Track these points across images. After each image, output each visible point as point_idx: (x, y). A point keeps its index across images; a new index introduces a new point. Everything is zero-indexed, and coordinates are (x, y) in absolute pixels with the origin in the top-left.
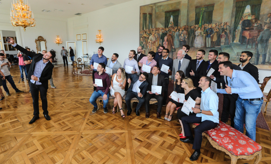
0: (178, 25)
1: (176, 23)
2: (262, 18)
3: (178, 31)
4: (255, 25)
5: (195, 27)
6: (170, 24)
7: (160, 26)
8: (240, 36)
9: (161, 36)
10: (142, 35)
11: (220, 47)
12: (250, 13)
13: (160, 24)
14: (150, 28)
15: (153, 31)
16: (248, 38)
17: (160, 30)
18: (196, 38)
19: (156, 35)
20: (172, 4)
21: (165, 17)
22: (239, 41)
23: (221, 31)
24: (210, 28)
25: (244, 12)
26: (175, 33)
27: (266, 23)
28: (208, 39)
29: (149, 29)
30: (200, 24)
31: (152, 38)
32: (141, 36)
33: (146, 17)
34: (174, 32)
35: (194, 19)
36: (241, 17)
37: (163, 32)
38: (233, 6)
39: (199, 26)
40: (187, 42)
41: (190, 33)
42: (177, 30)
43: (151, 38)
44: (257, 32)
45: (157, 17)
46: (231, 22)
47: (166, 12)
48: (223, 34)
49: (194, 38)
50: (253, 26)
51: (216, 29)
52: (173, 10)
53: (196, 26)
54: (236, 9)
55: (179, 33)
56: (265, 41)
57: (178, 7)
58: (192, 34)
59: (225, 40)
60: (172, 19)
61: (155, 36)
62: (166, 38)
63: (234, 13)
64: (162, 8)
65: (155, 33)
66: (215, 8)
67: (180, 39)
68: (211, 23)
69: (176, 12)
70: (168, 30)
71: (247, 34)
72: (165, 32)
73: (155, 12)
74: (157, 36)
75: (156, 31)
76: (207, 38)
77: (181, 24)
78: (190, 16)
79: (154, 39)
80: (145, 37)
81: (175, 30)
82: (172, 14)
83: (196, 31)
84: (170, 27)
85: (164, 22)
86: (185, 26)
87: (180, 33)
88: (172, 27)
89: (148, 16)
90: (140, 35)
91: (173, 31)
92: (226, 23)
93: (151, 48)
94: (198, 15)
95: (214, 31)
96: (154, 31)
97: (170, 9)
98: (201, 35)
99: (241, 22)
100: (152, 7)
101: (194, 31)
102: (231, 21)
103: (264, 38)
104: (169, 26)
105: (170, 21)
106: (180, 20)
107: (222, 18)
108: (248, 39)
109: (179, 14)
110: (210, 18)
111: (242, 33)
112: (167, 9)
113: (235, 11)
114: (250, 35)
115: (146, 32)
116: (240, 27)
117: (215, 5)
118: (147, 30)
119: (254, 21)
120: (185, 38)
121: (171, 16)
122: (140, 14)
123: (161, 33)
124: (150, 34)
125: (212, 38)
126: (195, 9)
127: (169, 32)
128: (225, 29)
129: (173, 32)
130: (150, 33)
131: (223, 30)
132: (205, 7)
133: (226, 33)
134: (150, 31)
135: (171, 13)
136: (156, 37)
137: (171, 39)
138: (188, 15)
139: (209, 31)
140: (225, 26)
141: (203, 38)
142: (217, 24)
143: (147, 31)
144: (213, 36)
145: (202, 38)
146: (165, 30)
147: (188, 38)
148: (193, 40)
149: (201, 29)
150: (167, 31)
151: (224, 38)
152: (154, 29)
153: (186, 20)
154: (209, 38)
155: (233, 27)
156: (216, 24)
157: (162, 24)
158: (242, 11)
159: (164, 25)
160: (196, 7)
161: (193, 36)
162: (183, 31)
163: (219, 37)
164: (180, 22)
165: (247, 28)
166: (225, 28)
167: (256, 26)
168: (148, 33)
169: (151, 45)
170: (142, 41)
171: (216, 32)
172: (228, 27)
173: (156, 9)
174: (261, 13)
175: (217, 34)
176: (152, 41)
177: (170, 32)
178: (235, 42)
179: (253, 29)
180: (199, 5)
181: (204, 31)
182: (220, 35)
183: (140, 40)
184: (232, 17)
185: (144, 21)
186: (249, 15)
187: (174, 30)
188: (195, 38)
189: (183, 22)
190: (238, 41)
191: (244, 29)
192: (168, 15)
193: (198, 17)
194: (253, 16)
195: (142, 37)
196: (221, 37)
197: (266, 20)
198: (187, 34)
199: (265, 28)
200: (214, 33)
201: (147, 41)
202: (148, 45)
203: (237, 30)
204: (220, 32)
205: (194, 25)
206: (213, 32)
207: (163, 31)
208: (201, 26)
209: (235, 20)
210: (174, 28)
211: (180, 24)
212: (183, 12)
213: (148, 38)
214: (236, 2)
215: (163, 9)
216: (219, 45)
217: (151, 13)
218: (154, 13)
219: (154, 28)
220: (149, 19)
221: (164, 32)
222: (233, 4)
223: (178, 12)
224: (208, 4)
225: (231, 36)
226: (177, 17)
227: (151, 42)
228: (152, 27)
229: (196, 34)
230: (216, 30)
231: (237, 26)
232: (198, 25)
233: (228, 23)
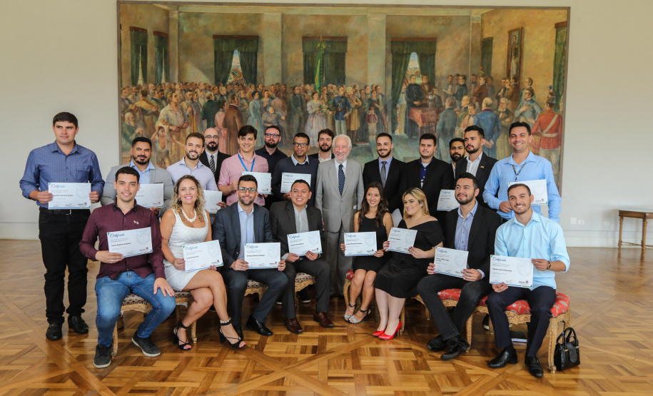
0: (258, 80)
1: (251, 73)
2: (440, 84)
3: (256, 96)
4: (430, 97)
5: (306, 91)
6: (231, 76)
7: (198, 76)
8: (406, 119)
9: (205, 109)
10: (130, 102)
11: (368, 144)
12: (419, 70)
13: (197, 71)
14: (163, 81)
15: (173, 90)
16: (420, 124)
17: (198, 91)
18: (310, 119)
19: (184, 104)
20: (234, 18)
21: (215, 52)
22: (405, 132)
23: (367, 105)
24: (343, 97)
25: (407, 65)
26: (248, 103)
27: (447, 96)
28: (340, 123)
29: (157, 83)
30: (317, 84)
31: (171, 115)
32: (127, 107)
33: (145, 40)
34: (245, 98)
35: (302, 68)
36: (404, 77)
37: (209, 98)
38: (386, 49)
39: (315, 89)
40: (286, 131)
41: (293, 106)
42: (253, 94)
43: (167, 115)
44: (434, 112)
45: (187, 49)
46: (386, 86)
47: (215, 37)
48: (372, 112)
49: (303, 121)
50: (427, 99)
51: (357, 101)
52: (240, 34)
53: (308, 87)
54: (393, 58)
55: (262, 103)
56: (449, 133)
57: (253, 29)
58: (299, 108)
59: (377, 128)
60: (236, 61)
61: (182, 109)
62: (219, 117)
63: (390, 67)
64: (202, 22)
65: (184, 100)
66: (349, 47)
67: (265, 122)
68: (344, 84)
69: (248, 43)
70: (227, 93)
71: (417, 114)
72: (218, 98)
73: (180, 31)
74: (190, 109)
75: (186, 92)
76: (337, 122)
77: (266, 77)
78: (289, 59)
79: (177, 120)
80: (144, 111)
81: (247, 95)
82: (236, 47)
83: (307, 101)
84: (231, 84)
85: (213, 66)
86: (278, 84)
87: (265, 105)
88: (237, 84)
89: (152, 40)
90: (121, 100)
91: (243, 96)
92: (376, 87)
93: (167, 148)
94: (310, 59)
95: (353, 105)
96: (177, 92)
97: (230, 29)
98: (322, 112)
99: (404, 87)
100: (167, 13)
101: (304, 101)
102: (386, 83)
103: (448, 127)
104: (230, 81)
105: (231, 66)
106: (262, 66)
107: (366, 75)
108: (422, 128)
109: (257, 50)
110: (340, 70)
111: (408, 113)
112: (218, 29)
113: (391, 62)
114: (423, 118)
115: (145, 94)
116: (404, 98)
117: (349, 41)
118: (151, 86)
119: (426, 88)
120: (278, 118)
121: (232, 52)
122: (120, 27)
123: (202, 101)
124: (163, 100)
125: (348, 121)
126: (301, 41)
127: (230, 100)
128: (375, 101)
129: (244, 101)
130: (164, 98)
131: (372, 103)
132: (327, 42)
133: (377, 110)
134: (162, 90)
135: (233, 43)
136: (187, 113)
137: (237, 121)
138: (284, 56)
139: (340, 104)
140: (373, 94)
141: (327, 120)
142: (357, 88)
143: (151, 91)
144: (350, 116)
145: (324, 121)
146: (216, 91)
147: (289, 119)
148: (302, 125)
149: (320, 96)
150: (222, 96)
151: (375, 124)
152: (177, 87)
153: (280, 68)
154: (342, 121)
155: (391, 97)
156: (354, 87)
157: (205, 72)
158: (403, 63)
159: (213, 75)
160: (305, 38)
161: (302, 114)
162: (272, 99)
163: (365, 119)
164: (263, 72)
165: (416, 103)
166: (375, 99)
167: (431, 100)
168: (156, 96)
169: (167, 137)
170: (132, 124)
171: (357, 107)
172: (380, 96)
173: (182, 22)
174: (438, 74)
175: (359, 114)
176: (171, 125)
177: (233, 97)
178: (397, 132)
179: (426, 105)
180: (310, 32)
181: (327, 103)
182: (365, 114)
183: (122, 119)
184: (386, 75)
185: (138, 56)
186: (417, 75)
187: (245, 93)
188: (306, 122)
189: (270, 75)
190: (403, 130)
191: (411, 105)
192: (224, 46)
193: (311, 65)
194: (425, 77)
195: (131, 111)
196: (369, 121)
197: (447, 89)
198: (283, 108)
199: (447, 106)
200: (353, 109)
201: (153, 125)
202: (157, 137)
203: (398, 106)
204: (364, 109)
205: (302, 85)
206: (349, 106)
207: (208, 93)
208: (320, 88)
209: (393, 83)
210: (244, 88)
211: (263, 77)
212: (271, 45)
213: (157, 114)
214: (392, 42)
215: (205, 27)
216: (365, 140)
217: (163, 30)
218: (173, 32)
219: (176, 81)
220: (156, 49)
221: (213, 98)
222: (386, 44)
223: (255, 42)
224: (333, 35)
225: (388, 119)
226: (254, 58)
227: (166, 127)
228: (167, 79)
229: (309, 109)
230: (356, 103)
231: (398, 97)
232: (312, 85)
233: (379, 87)
